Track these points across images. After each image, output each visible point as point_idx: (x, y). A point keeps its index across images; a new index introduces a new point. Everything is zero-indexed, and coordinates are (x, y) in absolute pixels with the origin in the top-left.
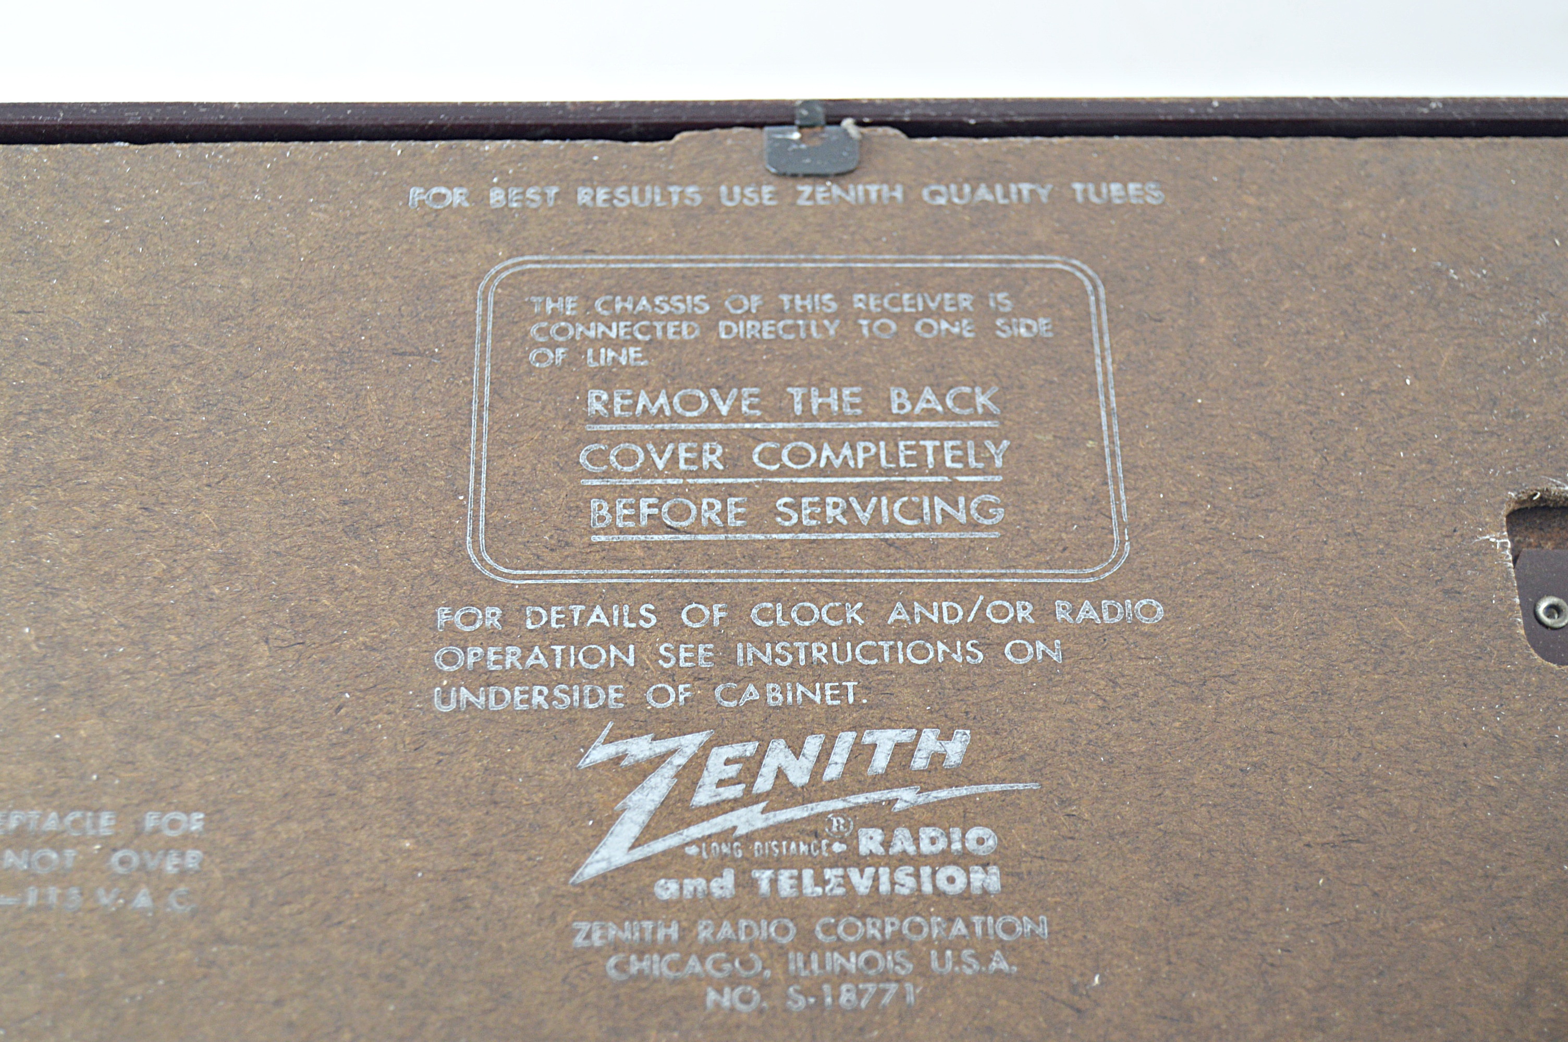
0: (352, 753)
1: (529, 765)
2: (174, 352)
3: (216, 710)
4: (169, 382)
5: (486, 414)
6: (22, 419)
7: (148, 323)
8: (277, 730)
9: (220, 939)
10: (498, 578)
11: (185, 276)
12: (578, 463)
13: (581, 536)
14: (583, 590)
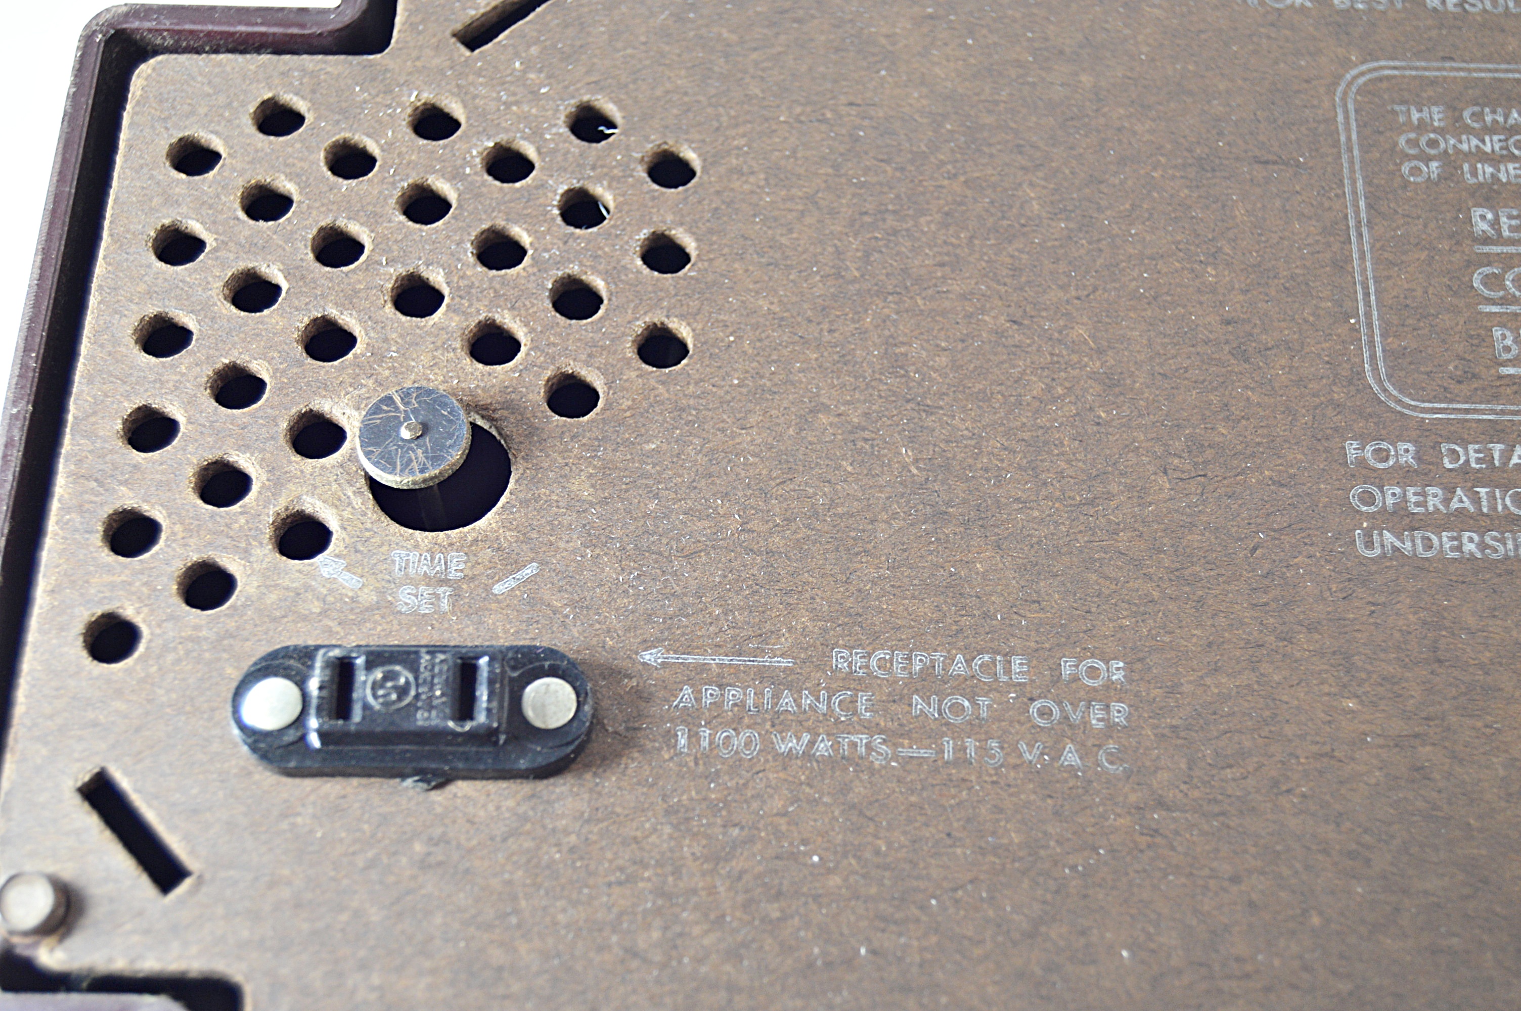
0: (1275, 600)
1: (1471, 621)
2: (1020, 153)
3: (1121, 547)
4: (1020, 185)
5: (1365, 230)
6: (867, 219)
7: (989, 120)
8: (1189, 571)
9: (1161, 804)
10: (1406, 411)
11: (1021, 71)
12: (1472, 287)
13: (1488, 368)
14: (1499, 427)
